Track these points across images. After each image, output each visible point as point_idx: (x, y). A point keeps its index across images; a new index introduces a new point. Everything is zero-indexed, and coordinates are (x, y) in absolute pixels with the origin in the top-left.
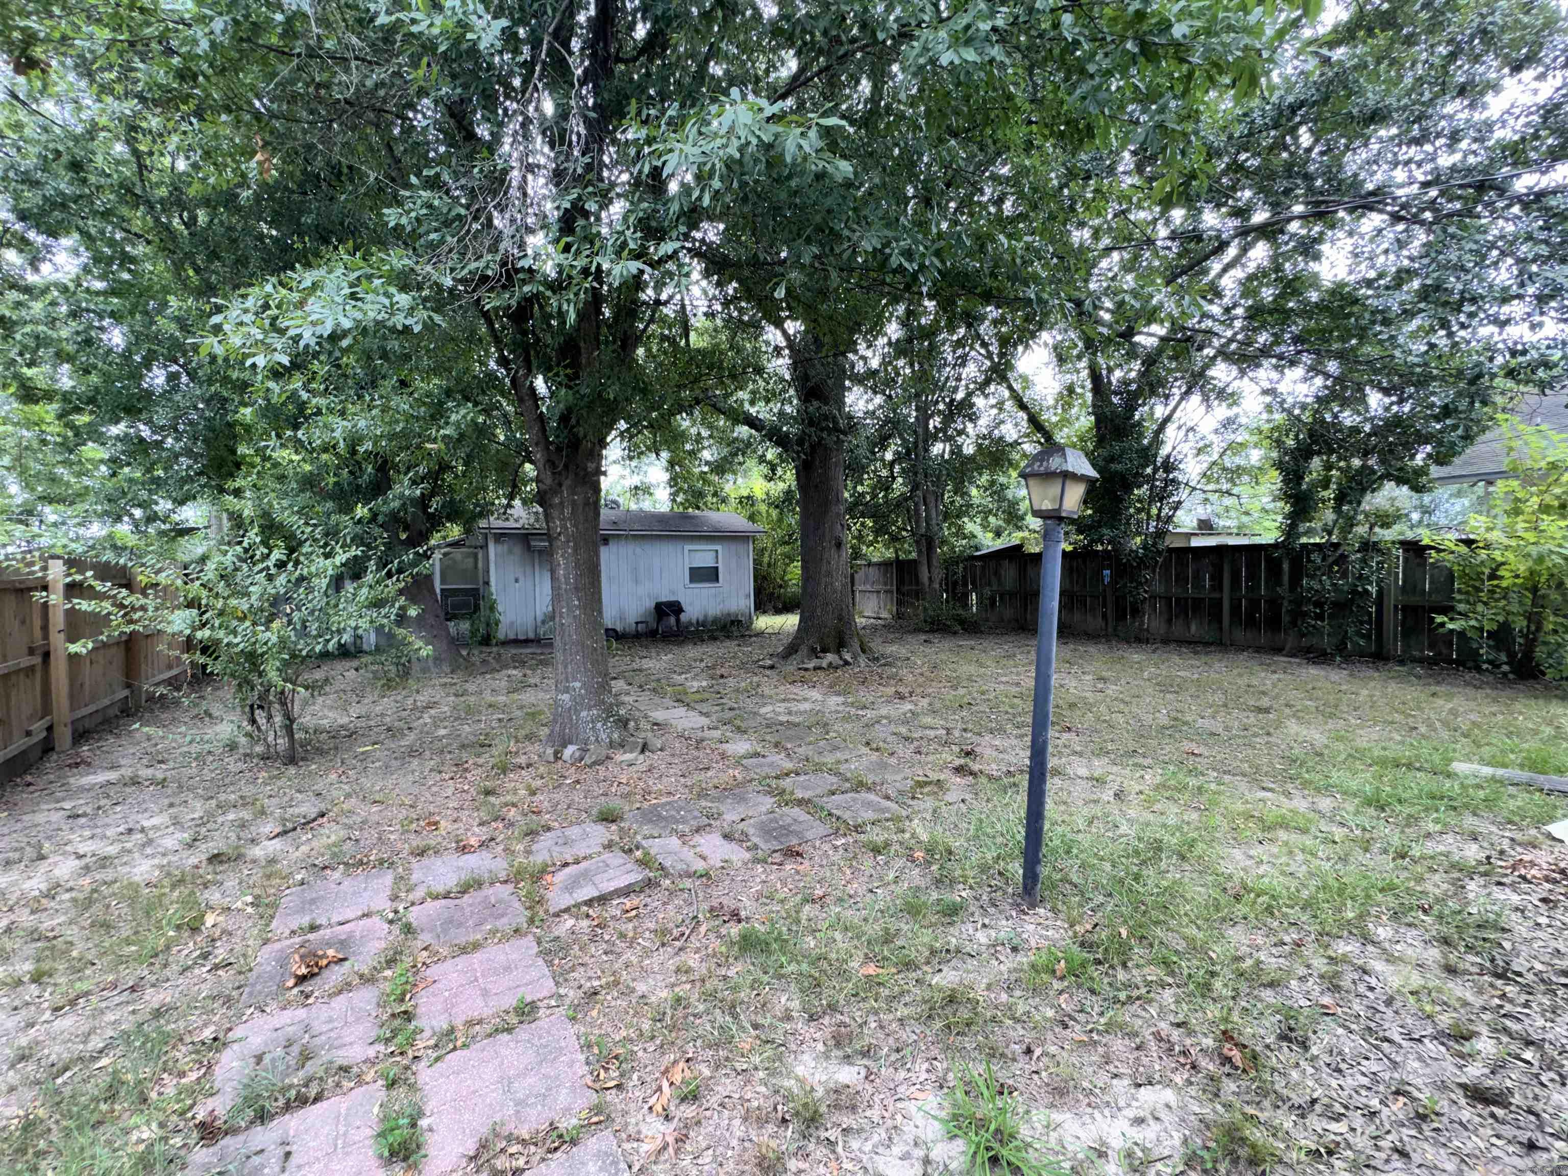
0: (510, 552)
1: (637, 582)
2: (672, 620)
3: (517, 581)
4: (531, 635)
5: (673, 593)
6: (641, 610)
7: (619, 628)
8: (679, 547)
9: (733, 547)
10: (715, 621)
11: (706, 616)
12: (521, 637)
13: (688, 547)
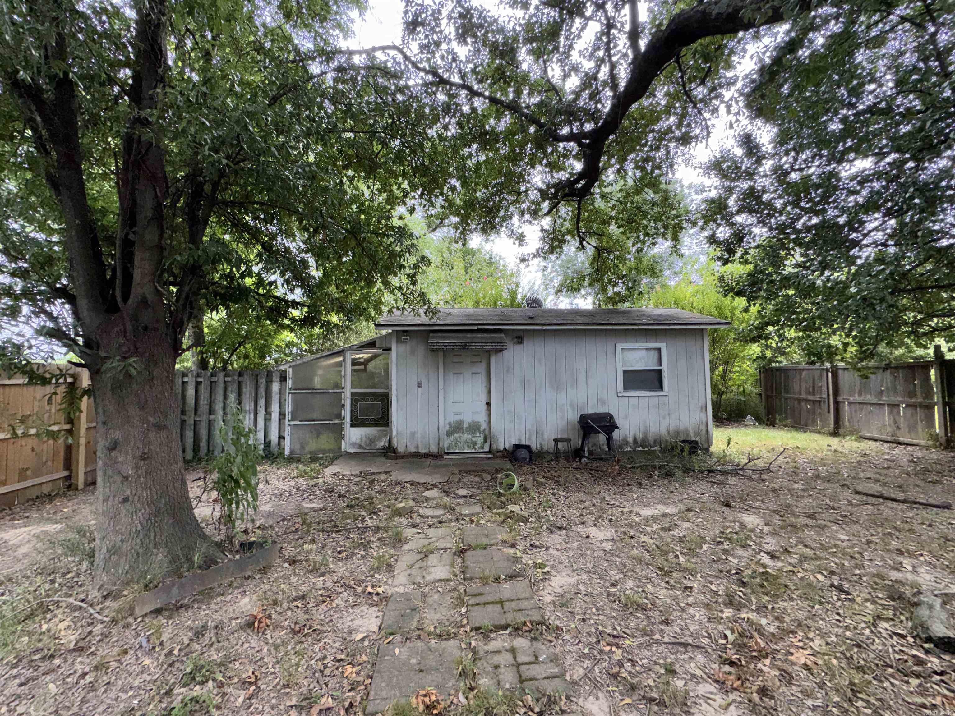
0: (413, 352)
1: (557, 388)
2: (602, 438)
3: (419, 385)
4: (434, 449)
5: (602, 401)
6: (562, 424)
7: (535, 446)
8: (610, 347)
9: (681, 344)
10: (658, 441)
11: (646, 433)
12: (423, 451)
13: (620, 346)
